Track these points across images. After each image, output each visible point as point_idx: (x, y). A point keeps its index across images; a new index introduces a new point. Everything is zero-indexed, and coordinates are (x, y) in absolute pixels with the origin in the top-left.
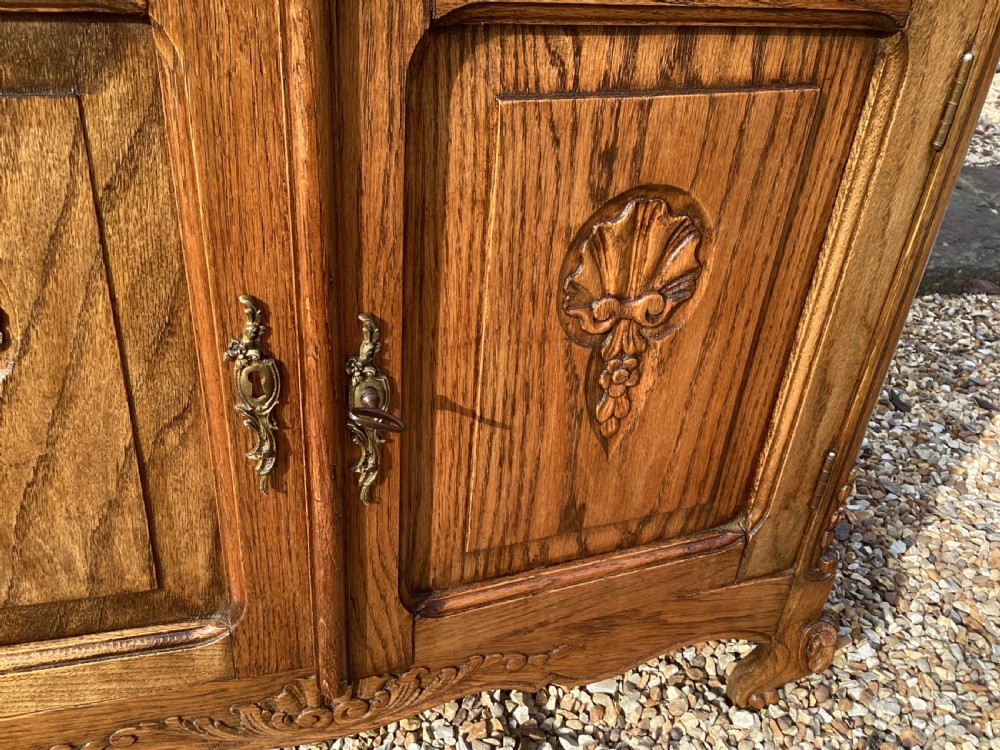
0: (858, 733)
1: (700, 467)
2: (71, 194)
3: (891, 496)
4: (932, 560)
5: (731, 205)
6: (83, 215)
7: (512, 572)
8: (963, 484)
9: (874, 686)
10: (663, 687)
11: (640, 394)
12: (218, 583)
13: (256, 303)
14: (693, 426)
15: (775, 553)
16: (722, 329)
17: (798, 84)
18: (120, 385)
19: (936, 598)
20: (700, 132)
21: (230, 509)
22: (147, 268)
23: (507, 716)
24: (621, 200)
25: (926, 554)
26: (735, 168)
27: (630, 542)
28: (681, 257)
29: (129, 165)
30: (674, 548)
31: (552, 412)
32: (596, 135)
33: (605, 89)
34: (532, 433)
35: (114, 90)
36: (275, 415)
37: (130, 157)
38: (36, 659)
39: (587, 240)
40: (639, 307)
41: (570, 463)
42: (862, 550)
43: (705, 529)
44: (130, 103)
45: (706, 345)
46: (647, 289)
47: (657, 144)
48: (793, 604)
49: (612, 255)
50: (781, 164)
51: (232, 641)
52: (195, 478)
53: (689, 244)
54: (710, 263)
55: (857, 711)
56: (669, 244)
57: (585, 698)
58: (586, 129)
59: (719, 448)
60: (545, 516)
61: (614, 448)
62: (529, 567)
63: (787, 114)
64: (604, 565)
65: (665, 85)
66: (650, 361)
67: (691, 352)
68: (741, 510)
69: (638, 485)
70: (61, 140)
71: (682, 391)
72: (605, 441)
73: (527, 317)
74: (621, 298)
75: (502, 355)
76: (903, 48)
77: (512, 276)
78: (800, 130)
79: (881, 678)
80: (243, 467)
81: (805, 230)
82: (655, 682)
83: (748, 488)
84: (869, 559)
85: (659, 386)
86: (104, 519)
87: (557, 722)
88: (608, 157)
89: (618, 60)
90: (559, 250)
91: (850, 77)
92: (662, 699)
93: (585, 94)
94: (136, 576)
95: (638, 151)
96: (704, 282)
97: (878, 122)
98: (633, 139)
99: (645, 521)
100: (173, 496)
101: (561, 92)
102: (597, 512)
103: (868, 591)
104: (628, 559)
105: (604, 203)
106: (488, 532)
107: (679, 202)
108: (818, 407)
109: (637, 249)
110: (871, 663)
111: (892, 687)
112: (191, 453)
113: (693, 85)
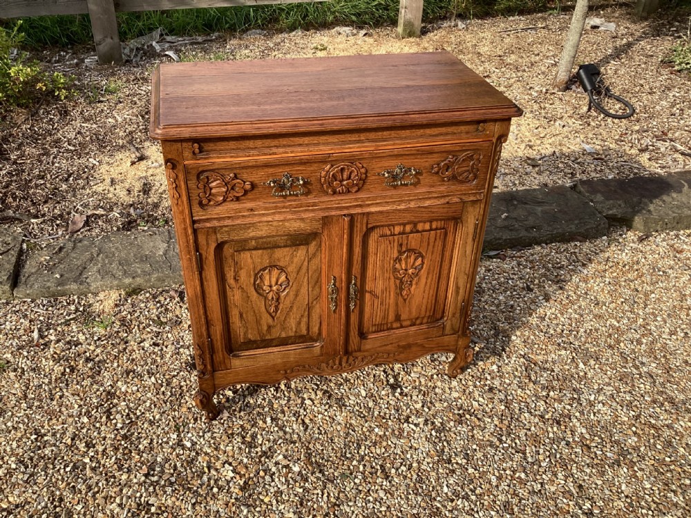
0: (487, 388)
1: (429, 306)
2: (304, 260)
3: (516, 322)
4: (525, 342)
5: (428, 251)
6: (306, 263)
7: (384, 330)
8: (544, 318)
9: (495, 376)
10: (432, 375)
11: (412, 289)
12: (320, 333)
13: (335, 277)
14: (426, 296)
15: (453, 329)
16: (430, 276)
17: (441, 229)
18: (307, 293)
19: (523, 353)
20: (420, 240)
21: (325, 317)
22: (315, 271)
23: (388, 381)
24: (405, 252)
25: (523, 340)
26: (428, 244)
27: (413, 325)
28: (419, 261)
29: (314, 255)
30: (424, 326)
31: (392, 294)
32: (398, 242)
33: (399, 234)
34: (387, 298)
35: (314, 243)
36: (336, 298)
37: (315, 253)
38: (282, 350)
39: (398, 260)
40: (410, 271)
41: (397, 304)
42: (502, 339)
43: (433, 322)
44: (315, 245)
45: (427, 278)
46: (412, 268)
47: (411, 242)
48: (460, 343)
49: (403, 262)
50: (439, 243)
51: (322, 347)
52: (318, 311)
53: (420, 259)
54: (426, 262)
55: (488, 382)
56: (416, 259)
57: (410, 378)
58: (396, 241)
59: (433, 302)
60: (391, 317)
61: (407, 301)
62: (388, 329)
63: (438, 235)
64: (407, 330)
65: (412, 232)
66: (414, 282)
67: (423, 281)
68: (442, 317)
69: (414, 310)
70: (304, 252)
71: (422, 289)
72: (405, 300)
73: (385, 275)
74: (406, 270)
75: (381, 282)
76: (462, 222)
77: (382, 267)
78: (442, 237)
79: (498, 374)
80: (329, 308)
81: (447, 255)
82: (430, 374)
83: (443, 312)
84: (504, 341)
85: (416, 288)
86: (300, 319)
87: (402, 384)
88: (401, 245)
89: (402, 229)
90: (392, 262)
91: (452, 226)
92: (432, 378)
93: (396, 235)
94: (304, 332)
95: (407, 244)
96: (425, 266)
97: (460, 235)
98: (406, 242)
99: (417, 319)
100: (313, 314)
101: (391, 235)
102: (403, 317)
103: (500, 351)
104: (413, 328)
105: (401, 253)
106: (378, 320)
107: (417, 252)
108: (457, 292)
109: (409, 260)
110: (496, 370)
111: (501, 377)
112: (318, 306)
113: (418, 232)
